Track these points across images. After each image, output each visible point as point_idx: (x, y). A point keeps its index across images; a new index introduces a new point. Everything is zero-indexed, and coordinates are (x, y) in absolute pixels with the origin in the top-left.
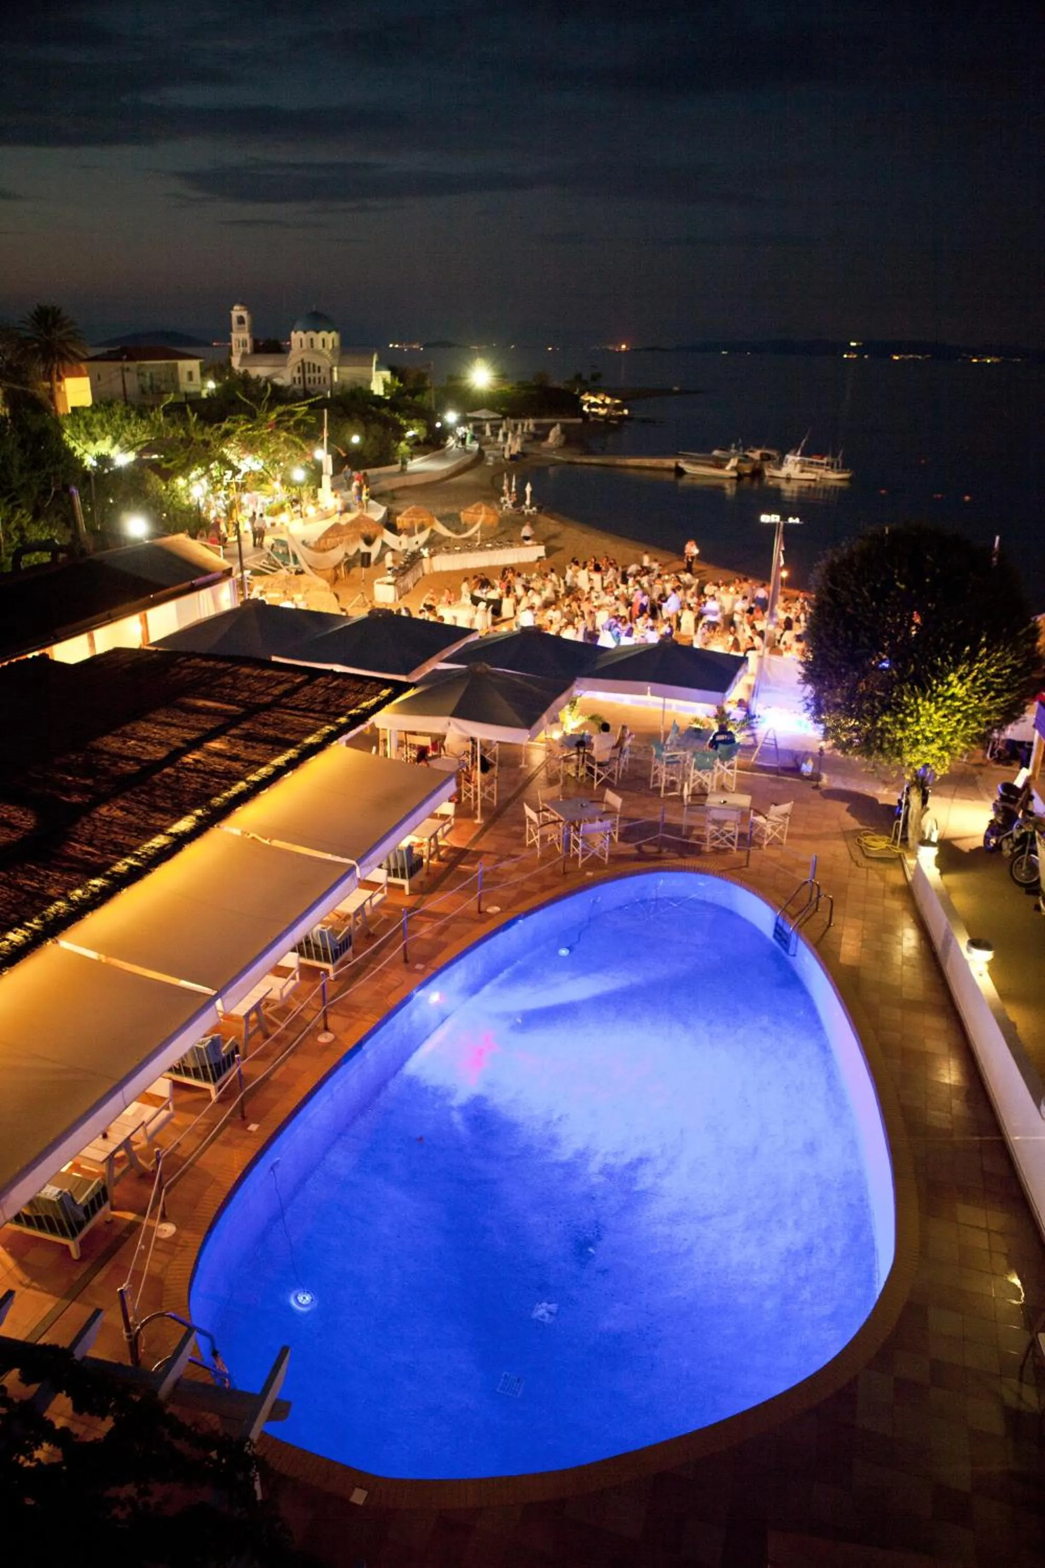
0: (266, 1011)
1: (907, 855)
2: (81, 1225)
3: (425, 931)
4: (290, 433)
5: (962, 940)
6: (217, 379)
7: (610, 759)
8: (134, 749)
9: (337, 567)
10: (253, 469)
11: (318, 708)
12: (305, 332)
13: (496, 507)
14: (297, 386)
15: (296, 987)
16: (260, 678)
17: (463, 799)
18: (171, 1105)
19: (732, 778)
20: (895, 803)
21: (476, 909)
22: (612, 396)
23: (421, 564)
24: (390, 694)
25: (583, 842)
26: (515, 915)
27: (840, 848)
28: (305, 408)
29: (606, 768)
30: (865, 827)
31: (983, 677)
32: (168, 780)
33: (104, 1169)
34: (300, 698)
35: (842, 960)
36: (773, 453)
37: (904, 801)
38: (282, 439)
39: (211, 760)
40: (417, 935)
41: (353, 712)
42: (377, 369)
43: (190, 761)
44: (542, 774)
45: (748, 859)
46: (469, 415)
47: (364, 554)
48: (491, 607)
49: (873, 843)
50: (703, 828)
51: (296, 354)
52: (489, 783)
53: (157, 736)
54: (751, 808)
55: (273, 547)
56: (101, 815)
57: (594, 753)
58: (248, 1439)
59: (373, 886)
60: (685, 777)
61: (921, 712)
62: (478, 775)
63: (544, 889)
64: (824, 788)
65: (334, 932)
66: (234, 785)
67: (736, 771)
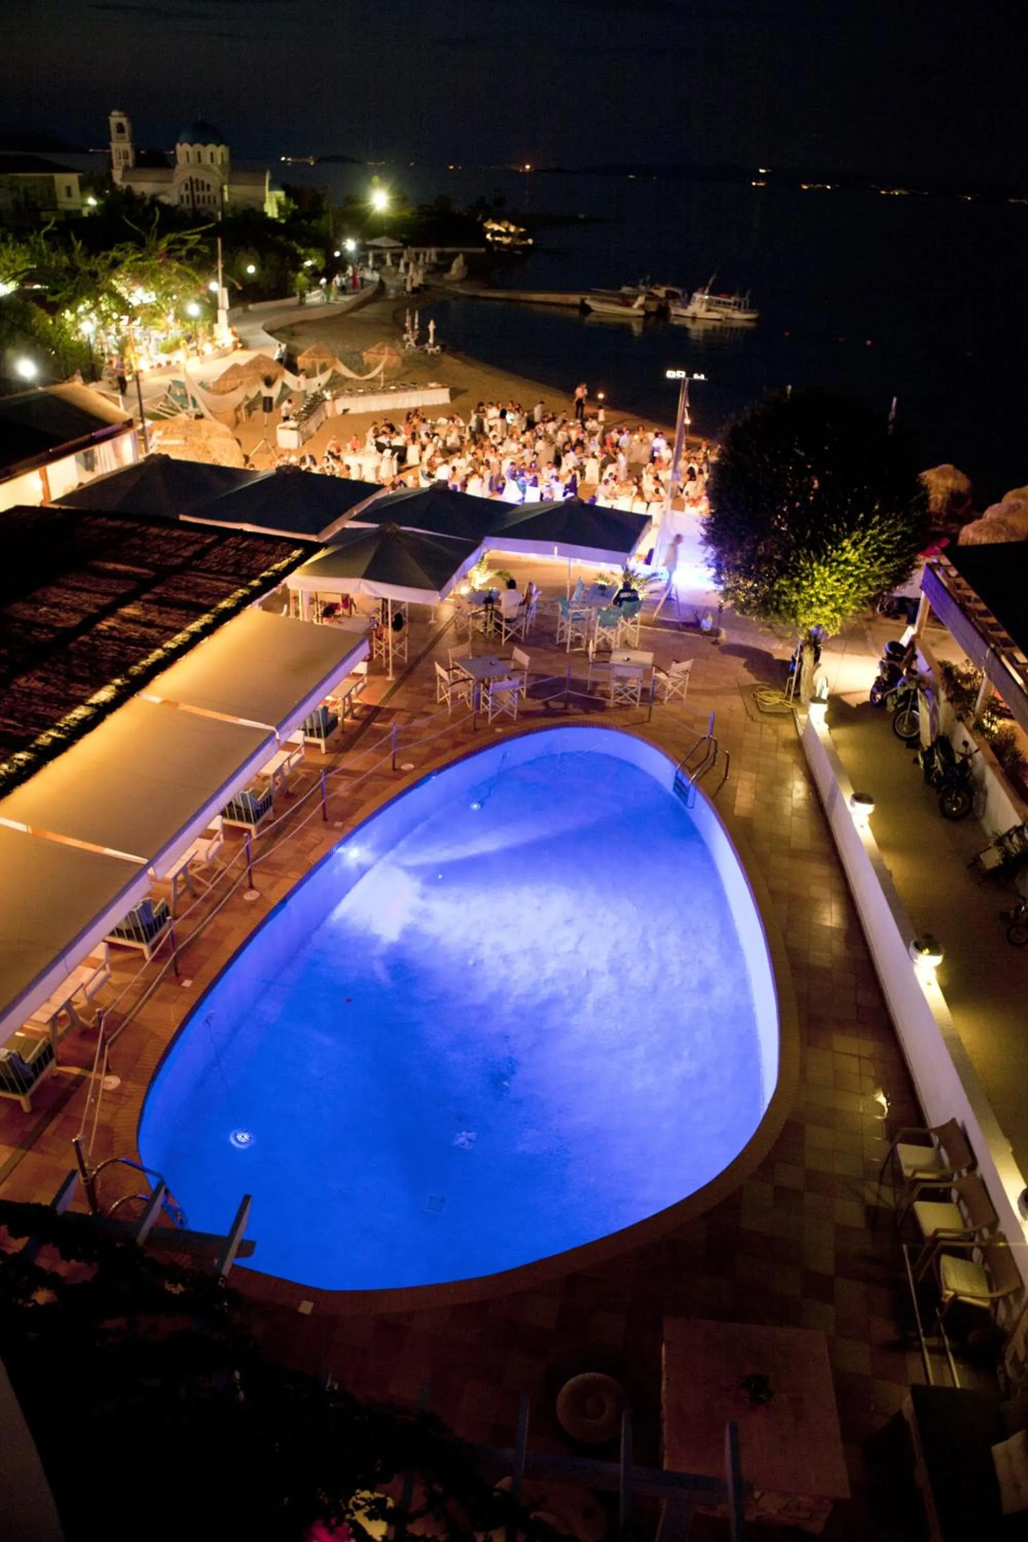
0: (193, 872)
1: (799, 710)
2: (30, 1082)
3: (342, 789)
4: (182, 264)
5: (847, 794)
6: (97, 195)
7: (518, 615)
8: (47, 616)
9: (237, 409)
10: (145, 302)
11: (230, 571)
12: (191, 145)
13: (399, 345)
14: (185, 206)
15: (220, 847)
16: (169, 539)
17: (375, 656)
18: (107, 966)
19: (636, 634)
20: (790, 659)
21: (391, 766)
22: (518, 225)
23: (324, 406)
24: (301, 555)
25: (493, 700)
26: (427, 772)
27: (737, 703)
28: (198, 237)
29: (513, 624)
30: (759, 682)
31: (875, 543)
32: (84, 649)
33: (47, 1029)
34: (212, 560)
35: (736, 812)
36: (679, 291)
37: (797, 659)
38: (174, 270)
39: (126, 626)
40: (334, 794)
41: (265, 574)
42: (271, 189)
43: (105, 628)
44: (451, 631)
45: (650, 715)
46: (369, 243)
47: (265, 398)
48: (397, 454)
49: (768, 698)
50: (606, 684)
51: (184, 170)
52: (400, 641)
53: (69, 602)
54: (653, 665)
55: (170, 389)
56: (19, 686)
57: (502, 610)
58: (221, 1275)
59: (290, 747)
60: (591, 632)
61: (816, 576)
62: (389, 633)
63: (456, 745)
64: (722, 644)
65: (255, 793)
66: (151, 652)
67: (639, 626)
